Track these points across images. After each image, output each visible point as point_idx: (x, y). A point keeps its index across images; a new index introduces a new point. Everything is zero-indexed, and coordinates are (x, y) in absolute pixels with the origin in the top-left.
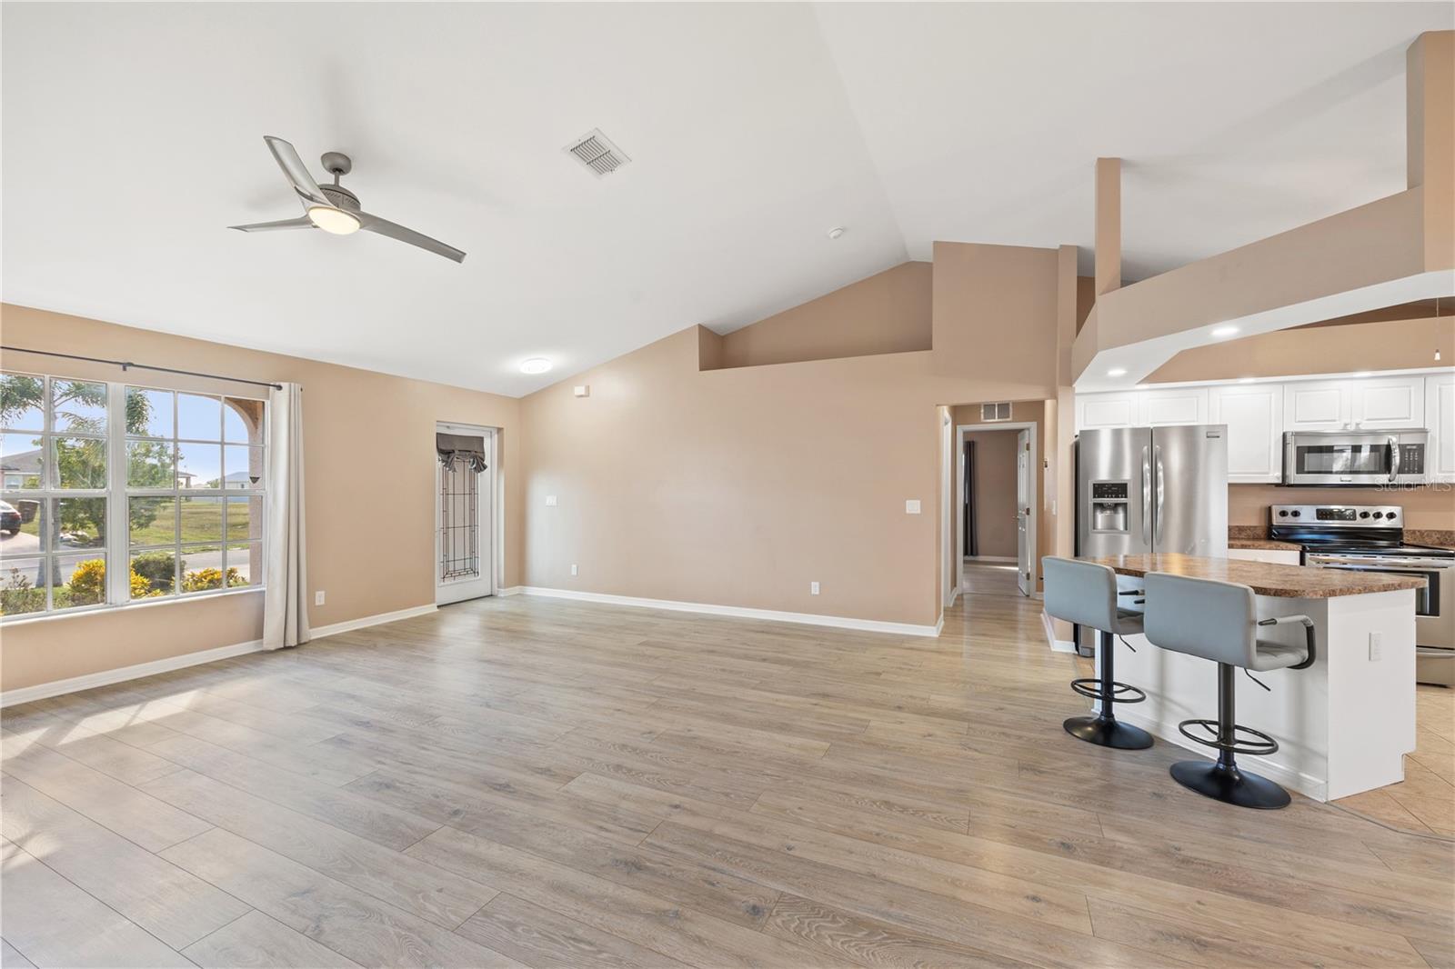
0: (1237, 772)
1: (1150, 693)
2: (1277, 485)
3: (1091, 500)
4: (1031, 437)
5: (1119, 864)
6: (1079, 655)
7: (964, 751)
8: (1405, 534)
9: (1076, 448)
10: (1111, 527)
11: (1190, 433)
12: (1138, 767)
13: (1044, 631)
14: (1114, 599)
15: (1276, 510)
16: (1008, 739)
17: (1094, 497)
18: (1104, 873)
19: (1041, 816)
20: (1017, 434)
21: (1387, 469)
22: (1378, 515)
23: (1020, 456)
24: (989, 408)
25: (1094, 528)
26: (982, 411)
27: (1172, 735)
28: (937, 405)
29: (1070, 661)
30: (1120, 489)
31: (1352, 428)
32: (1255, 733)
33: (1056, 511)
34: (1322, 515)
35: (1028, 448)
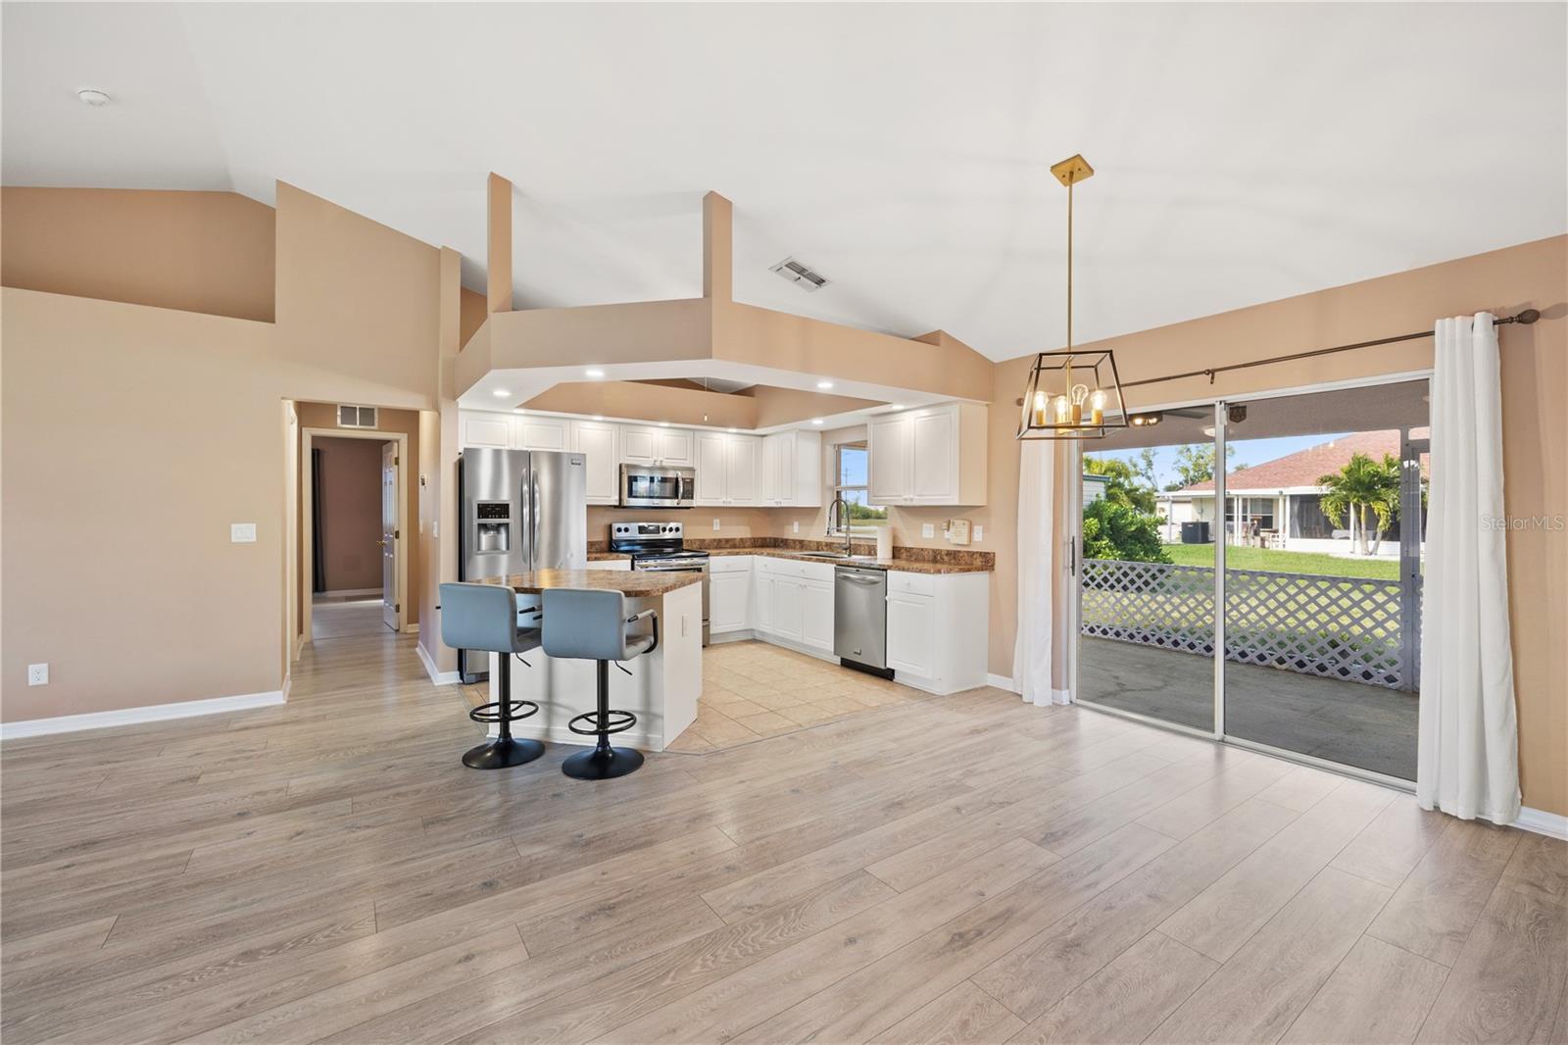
0: (611, 750)
1: (541, 703)
2: (615, 507)
3: (476, 521)
4: (402, 450)
5: (538, 876)
6: (464, 683)
7: (352, 835)
8: (684, 543)
9: (460, 466)
10: (495, 547)
11: (556, 458)
12: (537, 776)
13: (423, 666)
14: (514, 619)
15: (616, 526)
16: (405, 798)
17: (479, 517)
18: (527, 892)
19: (457, 866)
20: (382, 445)
21: (677, 497)
22: (664, 530)
23: (385, 470)
24: (349, 412)
25: (479, 549)
26: (339, 413)
27: (562, 735)
28: (283, 398)
29: (455, 693)
30: (502, 510)
31: (658, 464)
32: (621, 713)
33: (439, 534)
34: (642, 530)
35: (397, 463)
